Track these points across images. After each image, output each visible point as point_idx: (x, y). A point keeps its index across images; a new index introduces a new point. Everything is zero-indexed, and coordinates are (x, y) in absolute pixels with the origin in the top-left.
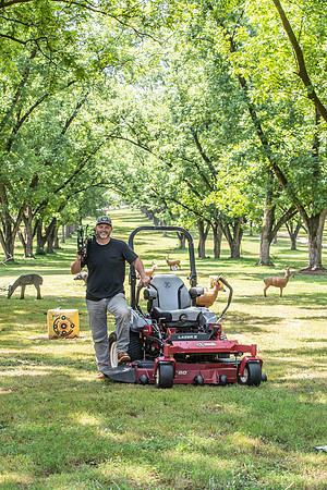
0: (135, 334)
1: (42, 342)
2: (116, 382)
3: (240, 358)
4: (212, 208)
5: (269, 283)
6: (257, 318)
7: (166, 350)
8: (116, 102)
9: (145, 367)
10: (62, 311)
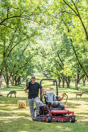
0: (41, 108)
1: (16, 109)
2: (36, 121)
3: (69, 115)
4: (62, 74)
5: (77, 95)
6: (74, 104)
7: (49, 112)
8: (37, 45)
9: (44, 117)
10: (21, 101)
